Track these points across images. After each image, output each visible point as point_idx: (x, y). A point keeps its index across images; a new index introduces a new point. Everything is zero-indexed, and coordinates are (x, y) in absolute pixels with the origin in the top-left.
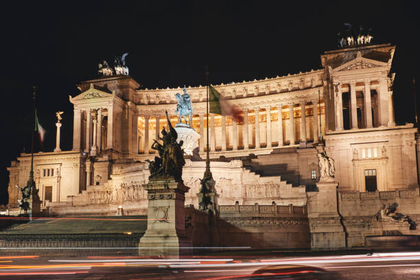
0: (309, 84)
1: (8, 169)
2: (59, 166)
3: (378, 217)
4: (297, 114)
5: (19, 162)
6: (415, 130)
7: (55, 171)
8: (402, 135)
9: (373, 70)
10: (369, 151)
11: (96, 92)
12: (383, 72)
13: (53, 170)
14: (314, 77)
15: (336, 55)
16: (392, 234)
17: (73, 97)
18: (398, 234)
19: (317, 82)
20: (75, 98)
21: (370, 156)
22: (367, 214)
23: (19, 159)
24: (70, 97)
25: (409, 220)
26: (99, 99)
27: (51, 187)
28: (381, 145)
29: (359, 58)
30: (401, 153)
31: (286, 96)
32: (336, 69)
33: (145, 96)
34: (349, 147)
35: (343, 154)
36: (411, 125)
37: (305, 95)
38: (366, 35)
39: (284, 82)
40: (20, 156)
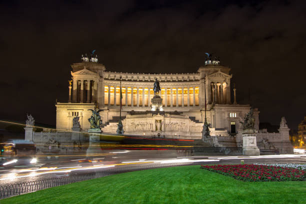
0: (191, 79)
2: (81, 111)
3: (262, 142)
4: (186, 92)
6: (251, 107)
10: (233, 114)
13: (78, 113)
20: (74, 73)
21: (233, 116)
24: (72, 72)
26: (89, 75)
28: (238, 112)
29: (219, 72)
31: (181, 83)
32: (210, 76)
33: (109, 75)
34: (225, 112)
35: (223, 115)
36: (249, 105)
37: (190, 84)
38: (217, 61)
39: (180, 77)
40: (57, 104)
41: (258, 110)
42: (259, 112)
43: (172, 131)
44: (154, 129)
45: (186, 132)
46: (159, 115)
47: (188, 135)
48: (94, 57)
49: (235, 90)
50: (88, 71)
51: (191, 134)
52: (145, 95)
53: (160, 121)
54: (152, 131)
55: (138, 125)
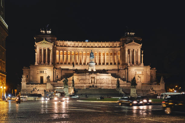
0: (115, 46)
1: (23, 69)
2: (46, 70)
3: (149, 90)
4: (111, 54)
5: (30, 68)
6: (150, 68)
7: (44, 72)
8: (147, 69)
9: (137, 46)
10: (139, 72)
11: (46, 42)
12: (139, 47)
13: (43, 71)
14: (117, 44)
15: (125, 39)
16: (152, 94)
17: (36, 43)
18: (153, 94)
19: (118, 45)
20: (37, 43)
21: (139, 73)
22: (147, 89)
23: (30, 67)
24: (36, 42)
25: (155, 91)
26: (47, 45)
27: (43, 77)
28: (142, 71)
29: (133, 42)
30: (147, 73)
31: (108, 49)
32: (127, 45)
33: (59, 43)
34: (134, 71)
35: (133, 72)
36: (149, 66)
37: (114, 49)
38: (133, 33)
39: (107, 44)
40: (30, 66)
41: (156, 69)
42: (156, 70)
43: (101, 83)
44: (91, 82)
45: (109, 84)
46: (93, 74)
47: (110, 85)
48: (49, 30)
49: (142, 55)
50: (46, 41)
51: (112, 85)
52: (84, 56)
53: (94, 77)
54: (89, 83)
55: (81, 80)
